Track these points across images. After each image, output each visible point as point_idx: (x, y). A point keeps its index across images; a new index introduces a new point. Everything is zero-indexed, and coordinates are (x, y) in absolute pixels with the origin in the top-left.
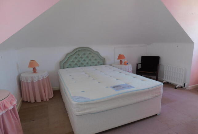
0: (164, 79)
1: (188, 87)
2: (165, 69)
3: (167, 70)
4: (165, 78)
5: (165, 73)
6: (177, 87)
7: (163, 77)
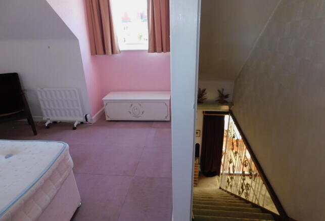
0: (45, 118)
1: (92, 119)
2: (40, 97)
3: (45, 98)
4: (47, 115)
5: (42, 106)
6: (75, 126)
7: (42, 114)
